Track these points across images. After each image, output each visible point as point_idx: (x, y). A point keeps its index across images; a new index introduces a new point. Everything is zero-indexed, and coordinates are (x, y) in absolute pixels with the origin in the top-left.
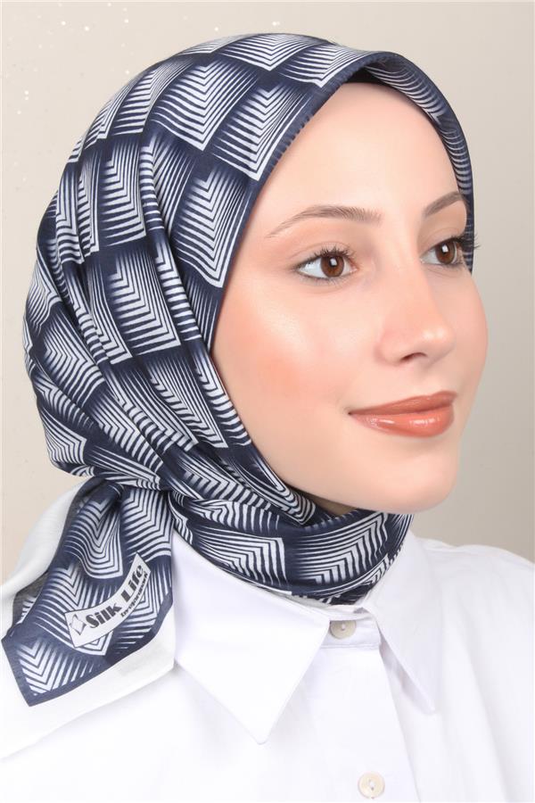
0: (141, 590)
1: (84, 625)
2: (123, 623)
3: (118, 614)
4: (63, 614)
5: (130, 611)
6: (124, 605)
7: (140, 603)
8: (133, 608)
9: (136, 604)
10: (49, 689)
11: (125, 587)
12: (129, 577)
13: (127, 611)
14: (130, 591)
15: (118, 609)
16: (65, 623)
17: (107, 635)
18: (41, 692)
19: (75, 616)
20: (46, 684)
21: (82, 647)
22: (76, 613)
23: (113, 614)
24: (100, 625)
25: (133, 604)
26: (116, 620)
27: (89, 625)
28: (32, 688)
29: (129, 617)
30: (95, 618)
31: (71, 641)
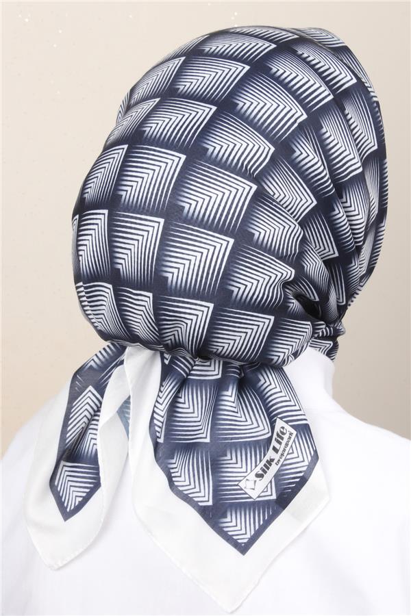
0: (287, 445)
1: (255, 481)
2: (279, 471)
3: (273, 464)
4: (237, 485)
5: (282, 460)
6: (276, 457)
7: (288, 454)
8: (284, 458)
9: (285, 454)
10: (249, 537)
11: (274, 443)
12: (275, 436)
13: (279, 460)
14: (277, 446)
15: (272, 460)
16: (241, 489)
17: (271, 482)
18: (246, 541)
19: (247, 480)
20: (246, 534)
21: (259, 497)
22: (247, 478)
23: (270, 465)
24: (265, 476)
25: (282, 455)
26: (274, 469)
27: (258, 479)
28: (239, 541)
29: (282, 465)
30: (261, 472)
31: (250, 498)
